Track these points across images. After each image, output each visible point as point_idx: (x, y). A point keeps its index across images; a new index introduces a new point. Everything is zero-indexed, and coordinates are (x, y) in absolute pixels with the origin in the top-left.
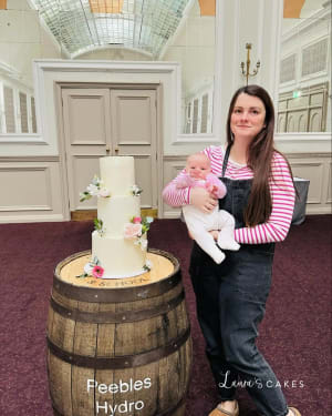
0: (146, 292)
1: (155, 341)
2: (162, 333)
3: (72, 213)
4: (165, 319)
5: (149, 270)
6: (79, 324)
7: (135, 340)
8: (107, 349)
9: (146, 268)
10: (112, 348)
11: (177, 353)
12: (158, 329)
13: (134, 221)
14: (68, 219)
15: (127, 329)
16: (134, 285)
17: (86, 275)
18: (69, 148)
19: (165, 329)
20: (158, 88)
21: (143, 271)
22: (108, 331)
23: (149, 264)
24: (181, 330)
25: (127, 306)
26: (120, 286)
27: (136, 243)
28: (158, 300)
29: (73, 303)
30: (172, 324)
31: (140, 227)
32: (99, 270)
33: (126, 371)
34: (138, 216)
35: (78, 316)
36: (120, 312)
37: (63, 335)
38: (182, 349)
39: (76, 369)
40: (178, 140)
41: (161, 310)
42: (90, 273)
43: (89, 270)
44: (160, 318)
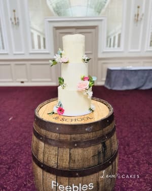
0: (91, 127)
1: (96, 160)
2: (102, 155)
4: (104, 146)
5: (93, 111)
6: (47, 146)
7: (84, 159)
8: (65, 164)
9: (91, 109)
10: (67, 164)
11: (111, 167)
12: (99, 153)
13: (84, 79)
15: (78, 153)
16: (83, 122)
17: (53, 113)
19: (104, 153)
20: (97, 28)
21: (89, 112)
22: (65, 153)
23: (93, 107)
24: (113, 151)
25: (78, 137)
26: (73, 123)
27: (85, 94)
28: (99, 133)
29: (43, 132)
30: (108, 149)
31: (88, 83)
32: (61, 110)
33: (77, 179)
34: (86, 76)
35: (46, 140)
36: (73, 140)
37: (38, 150)
38: (114, 163)
39: (45, 173)
40: (105, 50)
41: (101, 140)
42: (56, 111)
44: (100, 146)
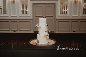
3: (35, 31)
9: (48, 42)
14: (34, 33)
18: (35, 17)
32: (38, 42)
43: (36, 42)
